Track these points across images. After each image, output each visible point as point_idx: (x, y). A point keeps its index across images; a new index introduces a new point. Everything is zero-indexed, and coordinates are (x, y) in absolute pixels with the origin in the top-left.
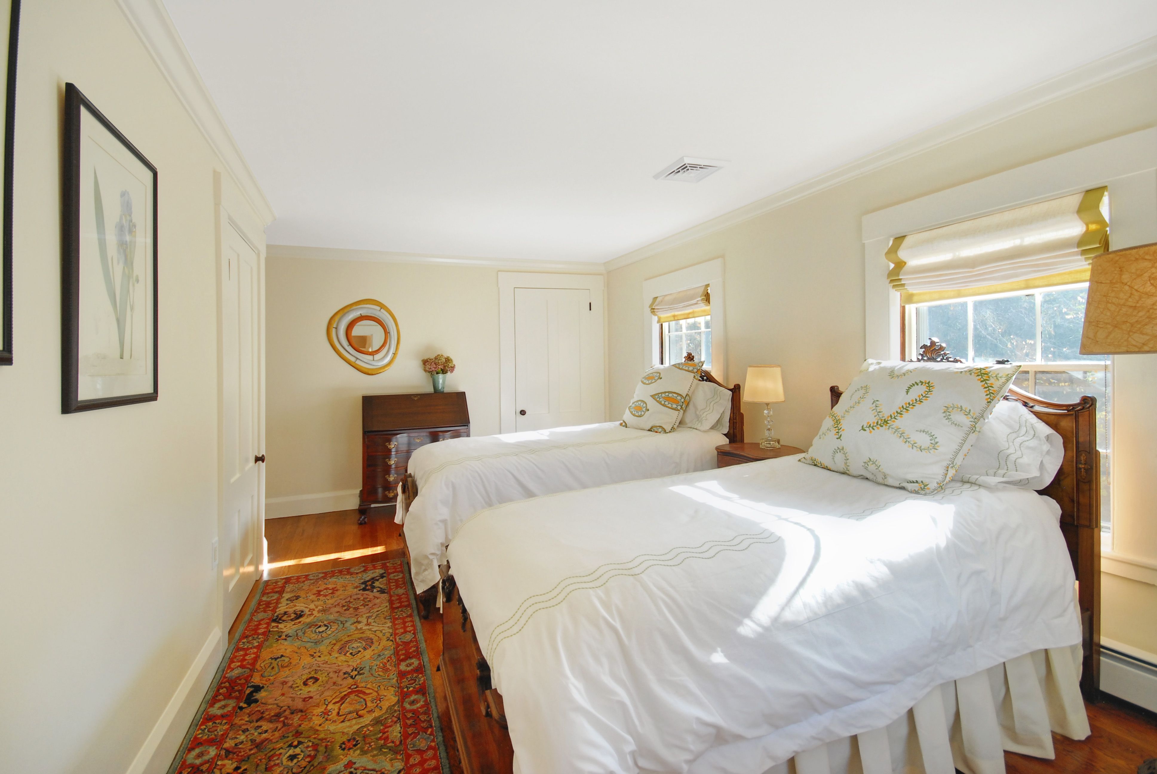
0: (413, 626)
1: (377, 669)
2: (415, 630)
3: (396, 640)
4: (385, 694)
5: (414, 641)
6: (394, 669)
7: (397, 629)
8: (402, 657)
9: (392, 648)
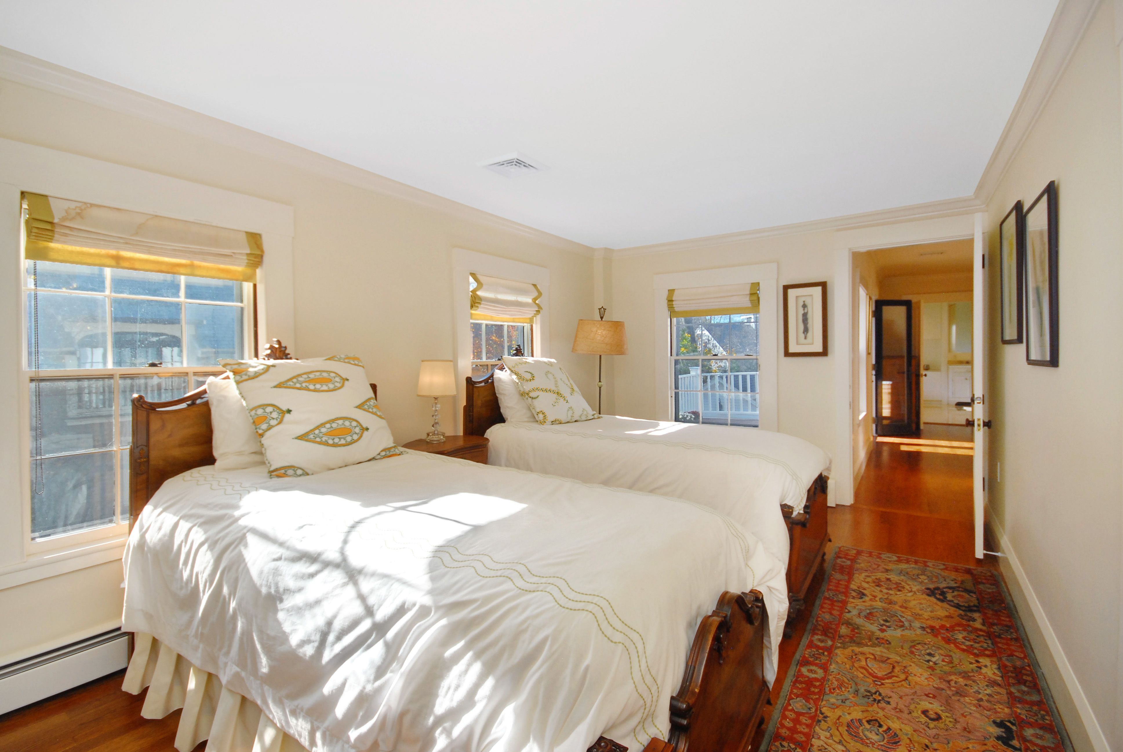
0: (784, 717)
1: (850, 687)
2: (785, 709)
3: (816, 710)
4: (846, 659)
5: (793, 694)
6: (830, 677)
7: (807, 726)
8: (818, 684)
9: (824, 702)
